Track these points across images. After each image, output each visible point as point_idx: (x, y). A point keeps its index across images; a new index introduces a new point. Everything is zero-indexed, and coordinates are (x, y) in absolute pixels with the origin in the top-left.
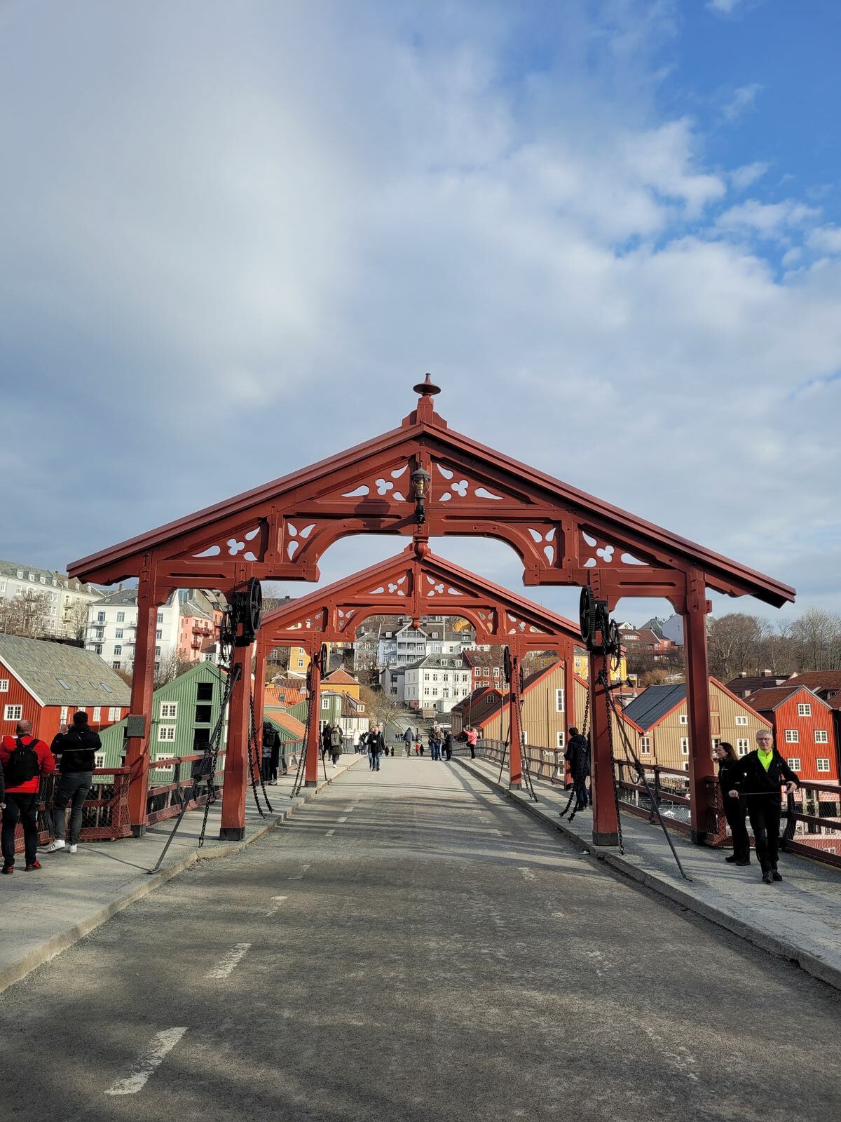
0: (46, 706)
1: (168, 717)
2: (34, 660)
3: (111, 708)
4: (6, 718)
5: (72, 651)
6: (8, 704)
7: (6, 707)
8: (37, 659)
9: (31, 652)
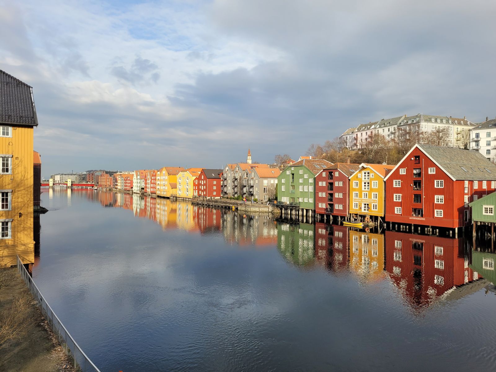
0: (457, 180)
2: (447, 158)
3: (492, 182)
4: (436, 187)
6: (436, 180)
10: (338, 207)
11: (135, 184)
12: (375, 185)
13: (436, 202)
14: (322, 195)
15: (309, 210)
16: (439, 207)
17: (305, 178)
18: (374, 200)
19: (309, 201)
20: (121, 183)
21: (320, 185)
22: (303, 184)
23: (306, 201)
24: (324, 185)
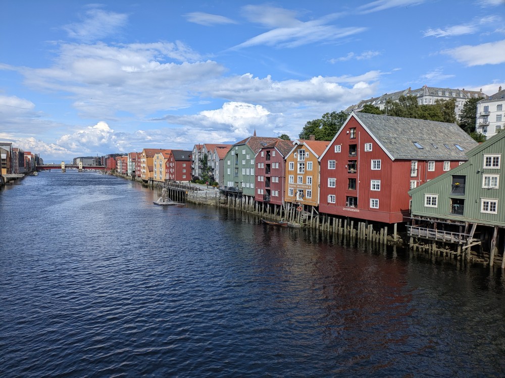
0: (396, 160)
1: (492, 167)
2: (396, 130)
3: (460, 162)
4: (372, 169)
5: (435, 125)
6: (373, 159)
7: (372, 161)
8: (400, 129)
9: (396, 125)
10: (274, 193)
11: (129, 167)
12: (310, 167)
13: (372, 189)
14: (261, 179)
15: (250, 196)
16: (374, 195)
17: (247, 158)
18: (309, 186)
19: (250, 186)
20: (120, 166)
21: (259, 167)
22: (245, 167)
23: (248, 186)
24: (263, 167)
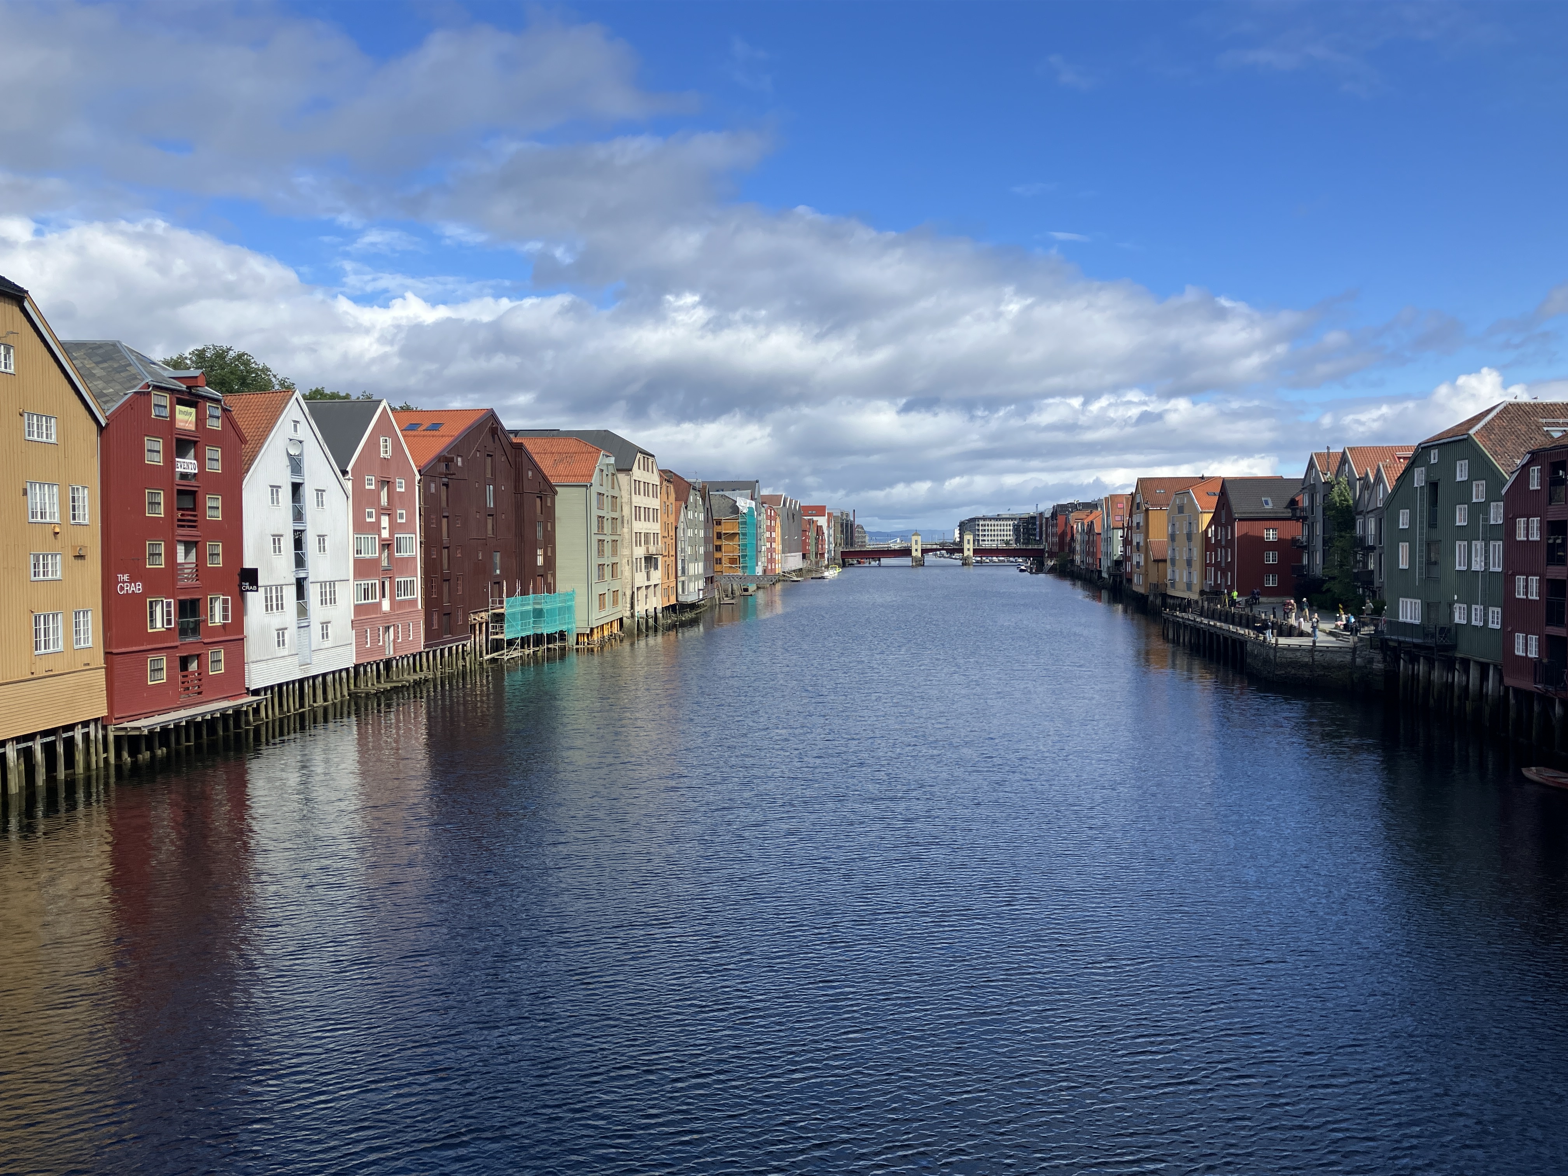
11: (1104, 548)
15: (1487, 665)
17: (1474, 500)
19: (1486, 622)
21: (1520, 537)
22: (1468, 534)
23: (1477, 622)
24: (1536, 537)
